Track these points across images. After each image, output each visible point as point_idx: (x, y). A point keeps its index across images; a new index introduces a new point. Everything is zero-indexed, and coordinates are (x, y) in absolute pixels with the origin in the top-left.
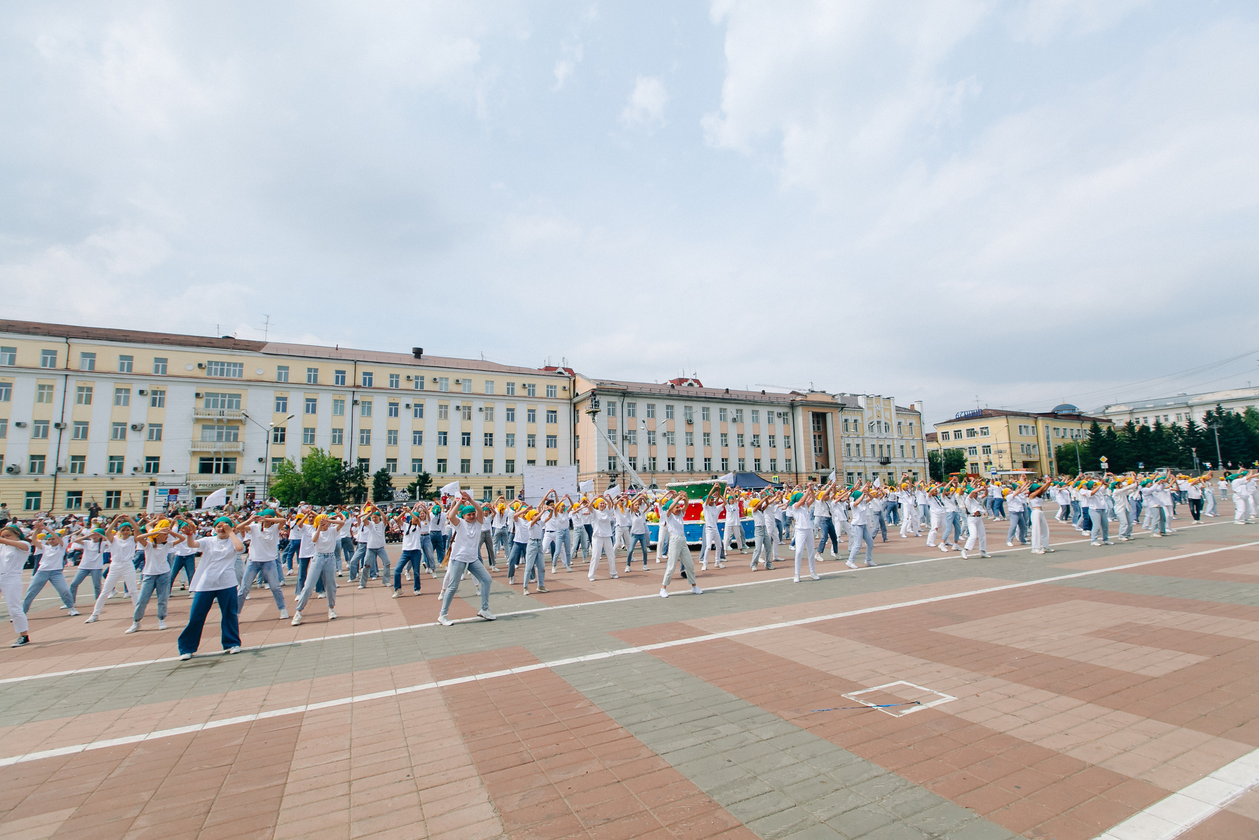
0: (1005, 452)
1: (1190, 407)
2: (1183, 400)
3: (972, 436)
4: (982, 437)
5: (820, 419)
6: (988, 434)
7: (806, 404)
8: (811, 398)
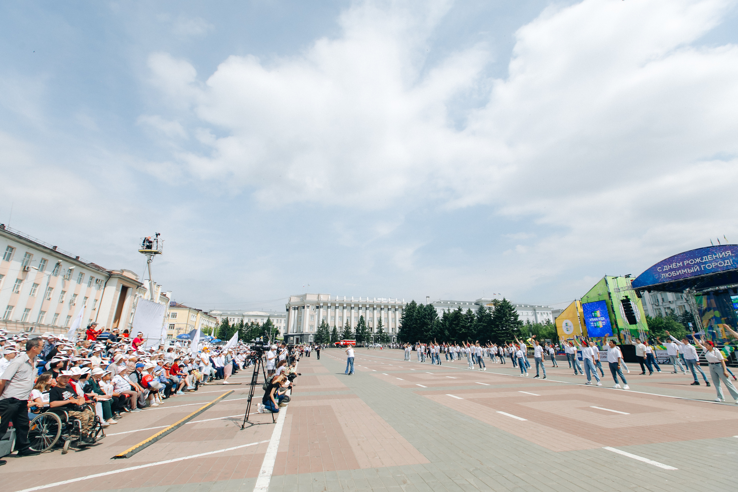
0: (183, 329)
1: (243, 316)
2: (241, 312)
3: (174, 317)
4: (172, 318)
5: (124, 290)
6: (176, 317)
7: (122, 278)
8: (125, 274)
